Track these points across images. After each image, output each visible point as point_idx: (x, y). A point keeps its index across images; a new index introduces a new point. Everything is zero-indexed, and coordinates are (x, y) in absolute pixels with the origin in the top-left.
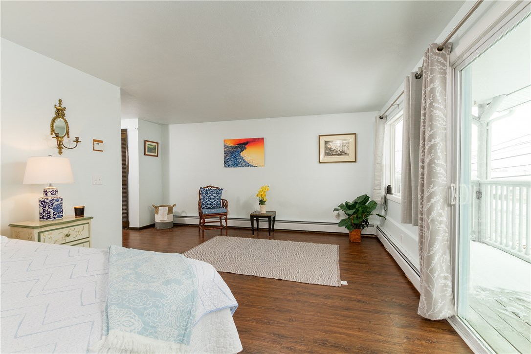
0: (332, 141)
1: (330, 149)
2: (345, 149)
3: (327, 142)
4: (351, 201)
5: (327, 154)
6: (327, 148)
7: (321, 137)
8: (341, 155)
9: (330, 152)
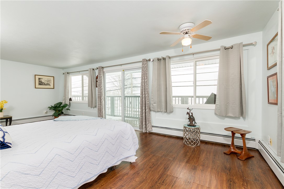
0: (42, 79)
1: (41, 82)
2: (49, 82)
3: (39, 79)
4: (53, 105)
5: (40, 84)
6: (39, 81)
7: (36, 76)
8: (47, 85)
9: (41, 83)
